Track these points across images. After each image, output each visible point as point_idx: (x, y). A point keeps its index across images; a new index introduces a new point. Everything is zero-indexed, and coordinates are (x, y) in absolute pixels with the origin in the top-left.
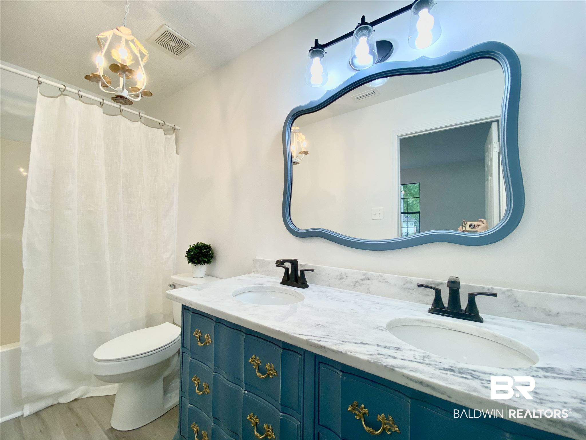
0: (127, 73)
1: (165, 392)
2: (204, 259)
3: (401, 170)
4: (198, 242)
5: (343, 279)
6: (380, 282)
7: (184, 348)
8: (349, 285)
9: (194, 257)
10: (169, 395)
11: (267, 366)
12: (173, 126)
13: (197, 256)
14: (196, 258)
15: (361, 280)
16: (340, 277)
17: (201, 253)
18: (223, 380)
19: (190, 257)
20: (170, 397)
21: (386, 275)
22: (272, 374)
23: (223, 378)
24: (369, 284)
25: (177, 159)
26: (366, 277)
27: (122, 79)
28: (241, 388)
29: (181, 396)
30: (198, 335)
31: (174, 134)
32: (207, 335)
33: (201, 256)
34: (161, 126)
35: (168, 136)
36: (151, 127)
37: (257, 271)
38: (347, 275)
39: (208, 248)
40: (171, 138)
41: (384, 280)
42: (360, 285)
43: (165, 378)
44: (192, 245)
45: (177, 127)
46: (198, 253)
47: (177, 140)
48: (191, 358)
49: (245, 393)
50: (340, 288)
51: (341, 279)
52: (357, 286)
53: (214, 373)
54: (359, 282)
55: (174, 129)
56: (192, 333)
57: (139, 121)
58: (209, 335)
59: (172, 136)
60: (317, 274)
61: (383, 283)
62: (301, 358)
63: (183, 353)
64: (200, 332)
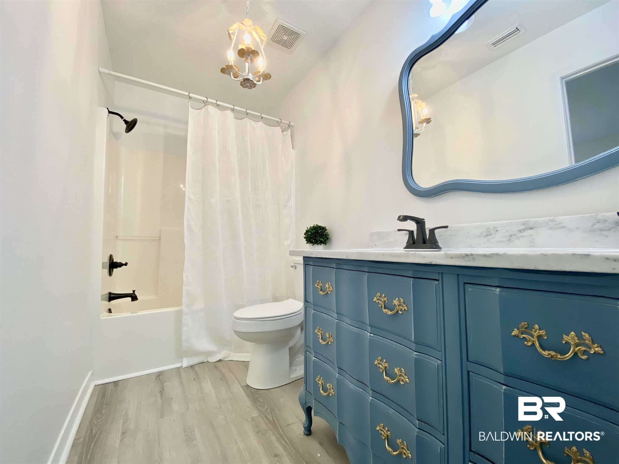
0: (251, 55)
1: (291, 364)
2: (321, 239)
3: (574, 144)
4: (314, 225)
5: (491, 235)
6: (551, 228)
7: (307, 303)
8: (500, 241)
9: (311, 237)
10: (294, 368)
11: (396, 302)
12: (289, 123)
13: (314, 235)
14: (313, 237)
15: (519, 232)
16: (486, 234)
17: (317, 232)
18: (346, 325)
19: (308, 237)
20: (296, 370)
21: (559, 219)
22: (402, 309)
23: (346, 324)
24: (532, 235)
25: (293, 153)
26: (528, 226)
27: (248, 64)
28: (366, 332)
29: (305, 351)
30: (319, 286)
31: (289, 130)
32: (328, 283)
33: (317, 236)
34: (278, 124)
35: (285, 133)
36: (271, 126)
37: (375, 245)
38: (496, 229)
39: (324, 229)
40: (287, 134)
41: (557, 225)
42: (518, 238)
43: (290, 349)
44: (309, 227)
45: (292, 124)
46: (314, 233)
47: (292, 136)
48: (314, 310)
49: (370, 336)
50: (488, 247)
51: (487, 235)
52: (513, 241)
53: (337, 321)
54: (515, 235)
55: (289, 126)
56: (314, 285)
57: (261, 121)
58: (330, 283)
59: (288, 132)
60: (453, 236)
61: (555, 229)
62: (439, 283)
63: (306, 307)
64: (321, 283)
